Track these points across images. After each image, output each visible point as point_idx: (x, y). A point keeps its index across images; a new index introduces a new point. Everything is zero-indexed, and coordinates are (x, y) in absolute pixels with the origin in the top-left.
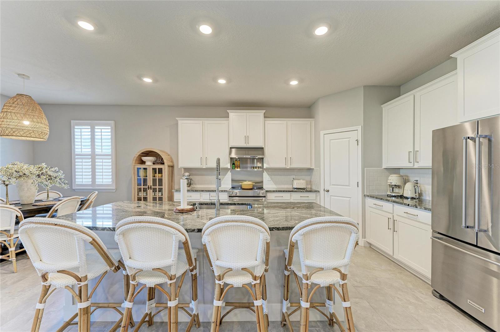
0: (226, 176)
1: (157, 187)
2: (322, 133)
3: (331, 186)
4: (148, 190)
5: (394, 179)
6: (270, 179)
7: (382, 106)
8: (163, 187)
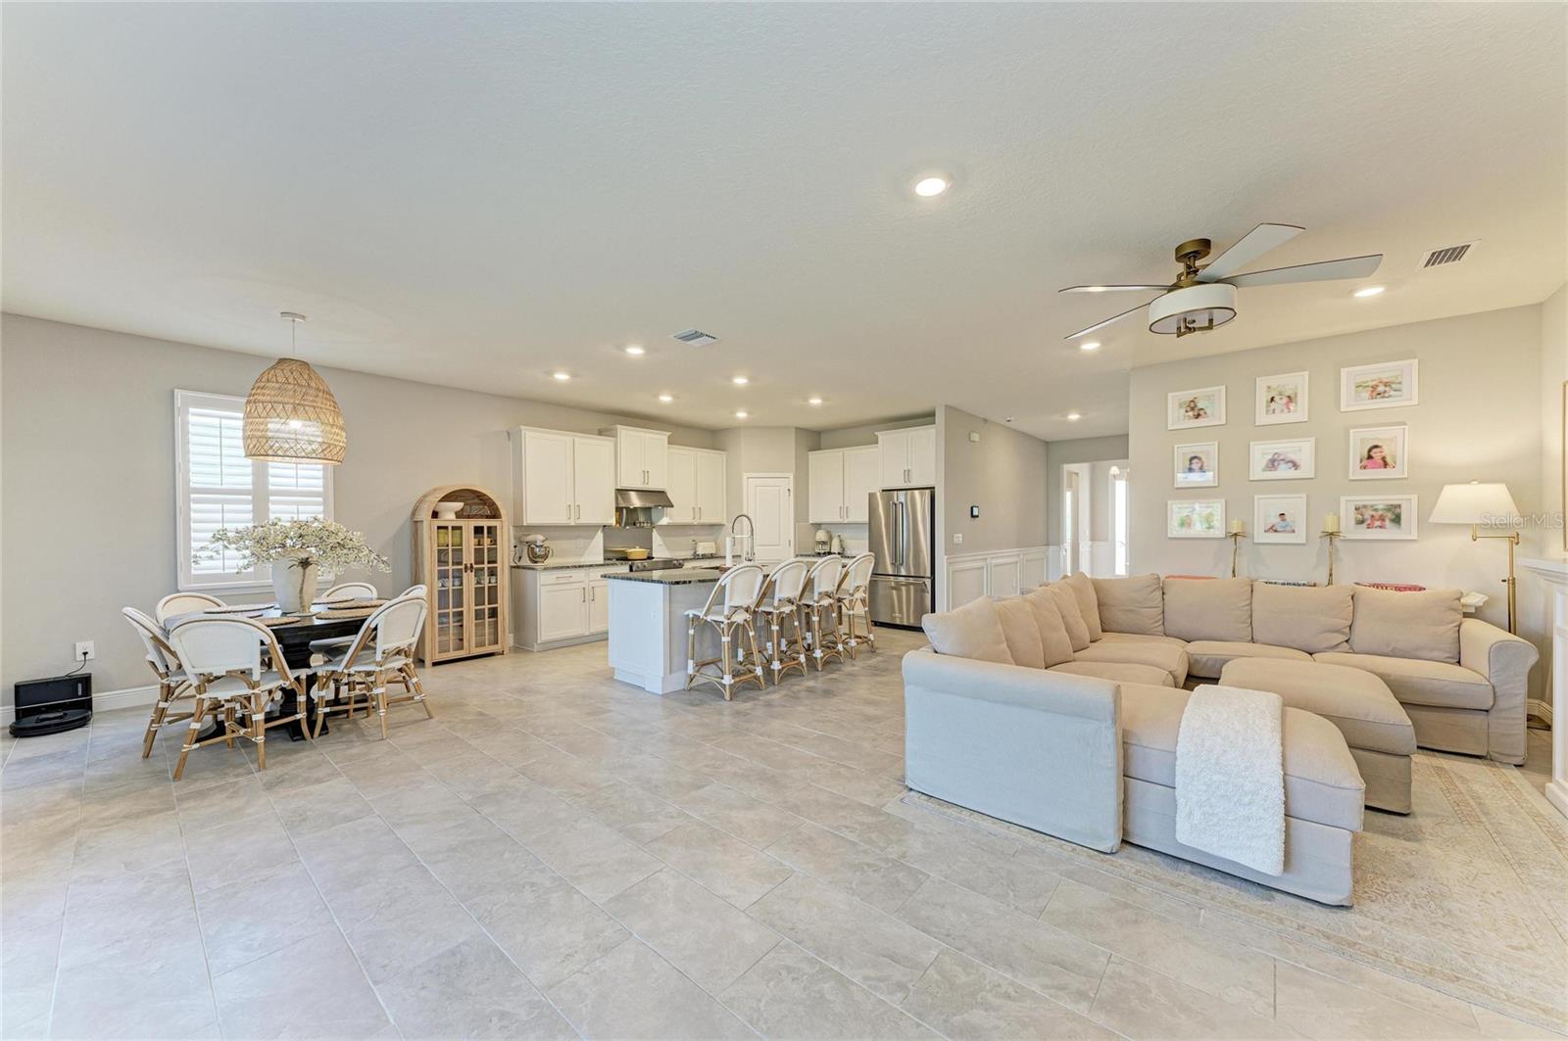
0: (594, 540)
1: (486, 566)
2: (745, 476)
4: (464, 574)
5: (821, 535)
6: (661, 543)
7: (810, 453)
8: (498, 565)
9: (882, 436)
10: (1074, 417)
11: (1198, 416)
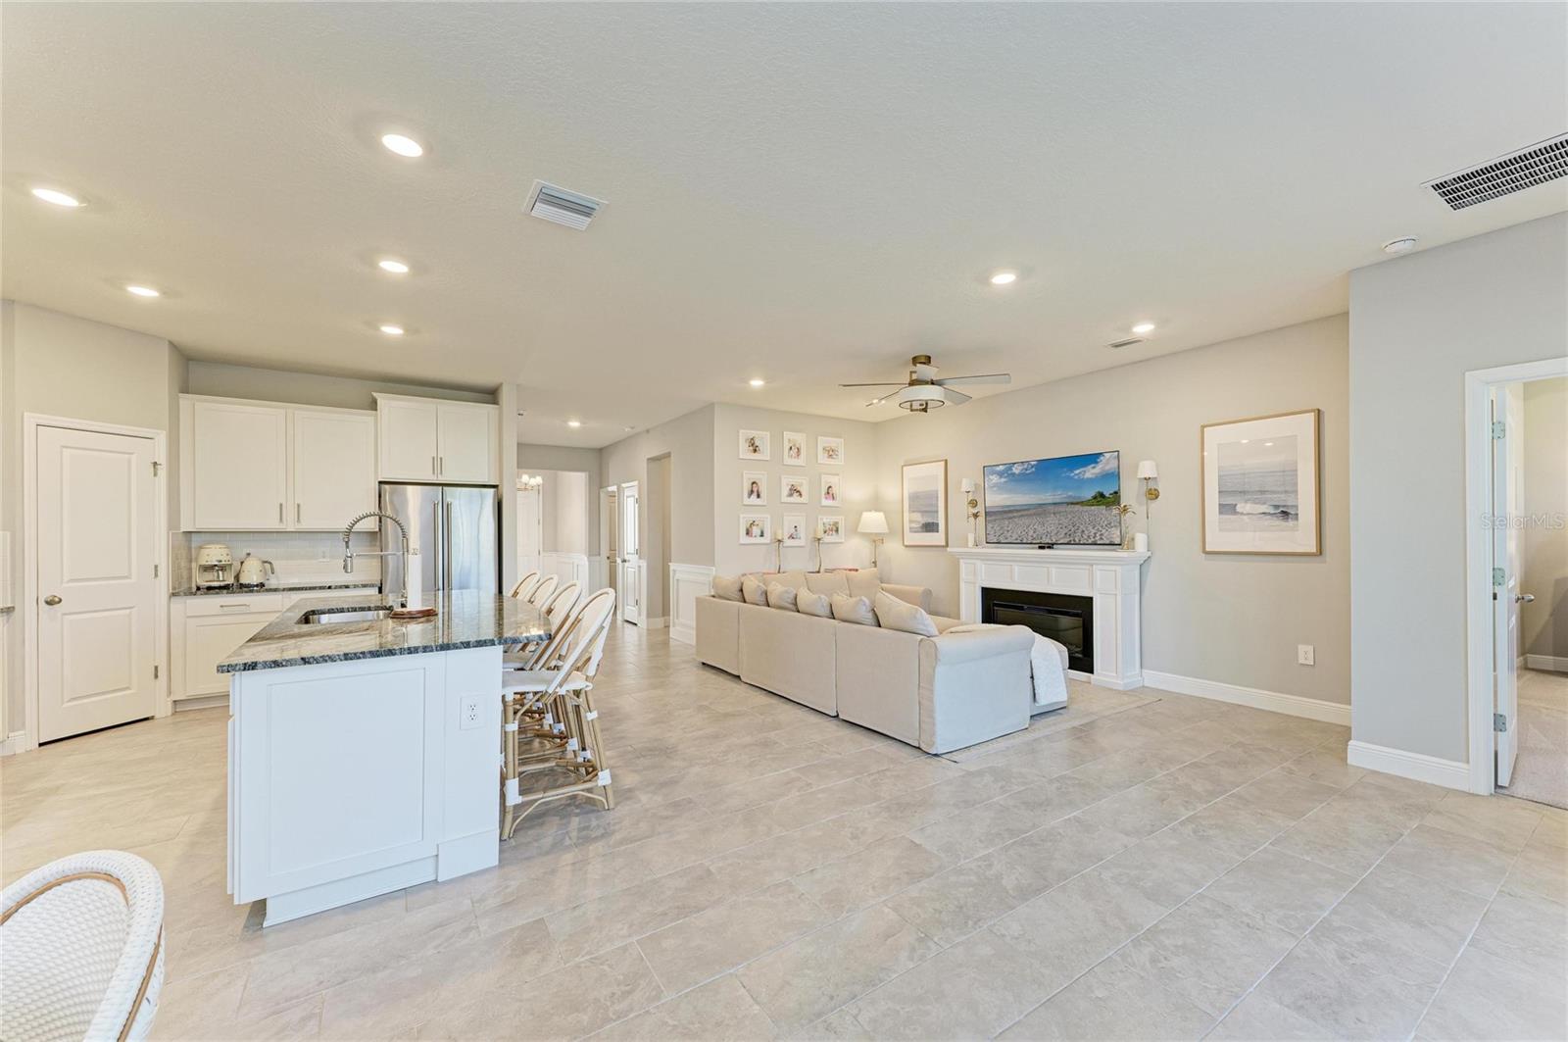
2: (30, 419)
3: (65, 585)
7: (180, 395)
9: (383, 400)
10: (574, 424)
11: (755, 451)
